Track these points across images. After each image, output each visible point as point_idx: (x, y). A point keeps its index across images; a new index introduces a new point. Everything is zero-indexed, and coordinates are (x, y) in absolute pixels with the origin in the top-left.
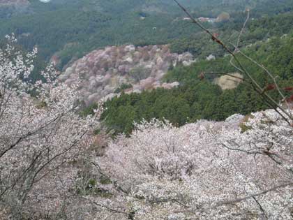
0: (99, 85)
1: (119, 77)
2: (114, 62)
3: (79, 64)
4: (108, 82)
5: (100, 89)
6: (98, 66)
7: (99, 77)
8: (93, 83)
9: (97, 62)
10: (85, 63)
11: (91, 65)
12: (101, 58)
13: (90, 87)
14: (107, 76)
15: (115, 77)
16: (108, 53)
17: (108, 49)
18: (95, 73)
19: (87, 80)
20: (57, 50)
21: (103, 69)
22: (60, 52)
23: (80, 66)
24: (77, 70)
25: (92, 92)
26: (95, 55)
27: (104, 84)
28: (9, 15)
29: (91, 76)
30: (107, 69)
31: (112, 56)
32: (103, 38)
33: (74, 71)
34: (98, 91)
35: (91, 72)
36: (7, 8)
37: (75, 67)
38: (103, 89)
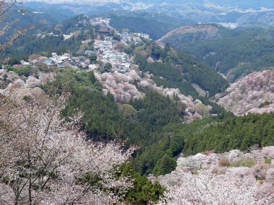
0: (255, 98)
1: (269, 93)
2: (268, 82)
3: (243, 81)
4: (261, 97)
5: (255, 101)
6: (256, 84)
7: (255, 92)
8: (250, 96)
9: (255, 80)
10: (246, 81)
11: (250, 83)
12: (259, 78)
13: (248, 99)
14: (261, 92)
15: (267, 93)
16: (264, 75)
17: (265, 71)
18: (253, 89)
19: (247, 94)
20: (233, 67)
21: (259, 86)
22: (235, 69)
23: (243, 83)
24: (240, 85)
25: (249, 102)
26: (255, 75)
27: (259, 97)
28: (202, 38)
29: (250, 90)
30: (262, 87)
31: (266, 78)
32: (267, 61)
33: (238, 86)
34: (254, 102)
35: (250, 88)
36: (202, 33)
37: (239, 83)
38: (257, 101)
